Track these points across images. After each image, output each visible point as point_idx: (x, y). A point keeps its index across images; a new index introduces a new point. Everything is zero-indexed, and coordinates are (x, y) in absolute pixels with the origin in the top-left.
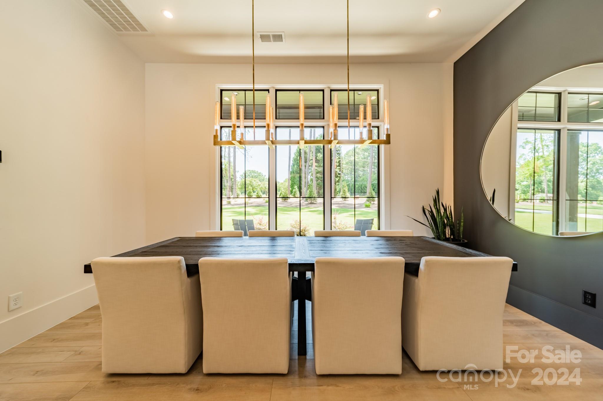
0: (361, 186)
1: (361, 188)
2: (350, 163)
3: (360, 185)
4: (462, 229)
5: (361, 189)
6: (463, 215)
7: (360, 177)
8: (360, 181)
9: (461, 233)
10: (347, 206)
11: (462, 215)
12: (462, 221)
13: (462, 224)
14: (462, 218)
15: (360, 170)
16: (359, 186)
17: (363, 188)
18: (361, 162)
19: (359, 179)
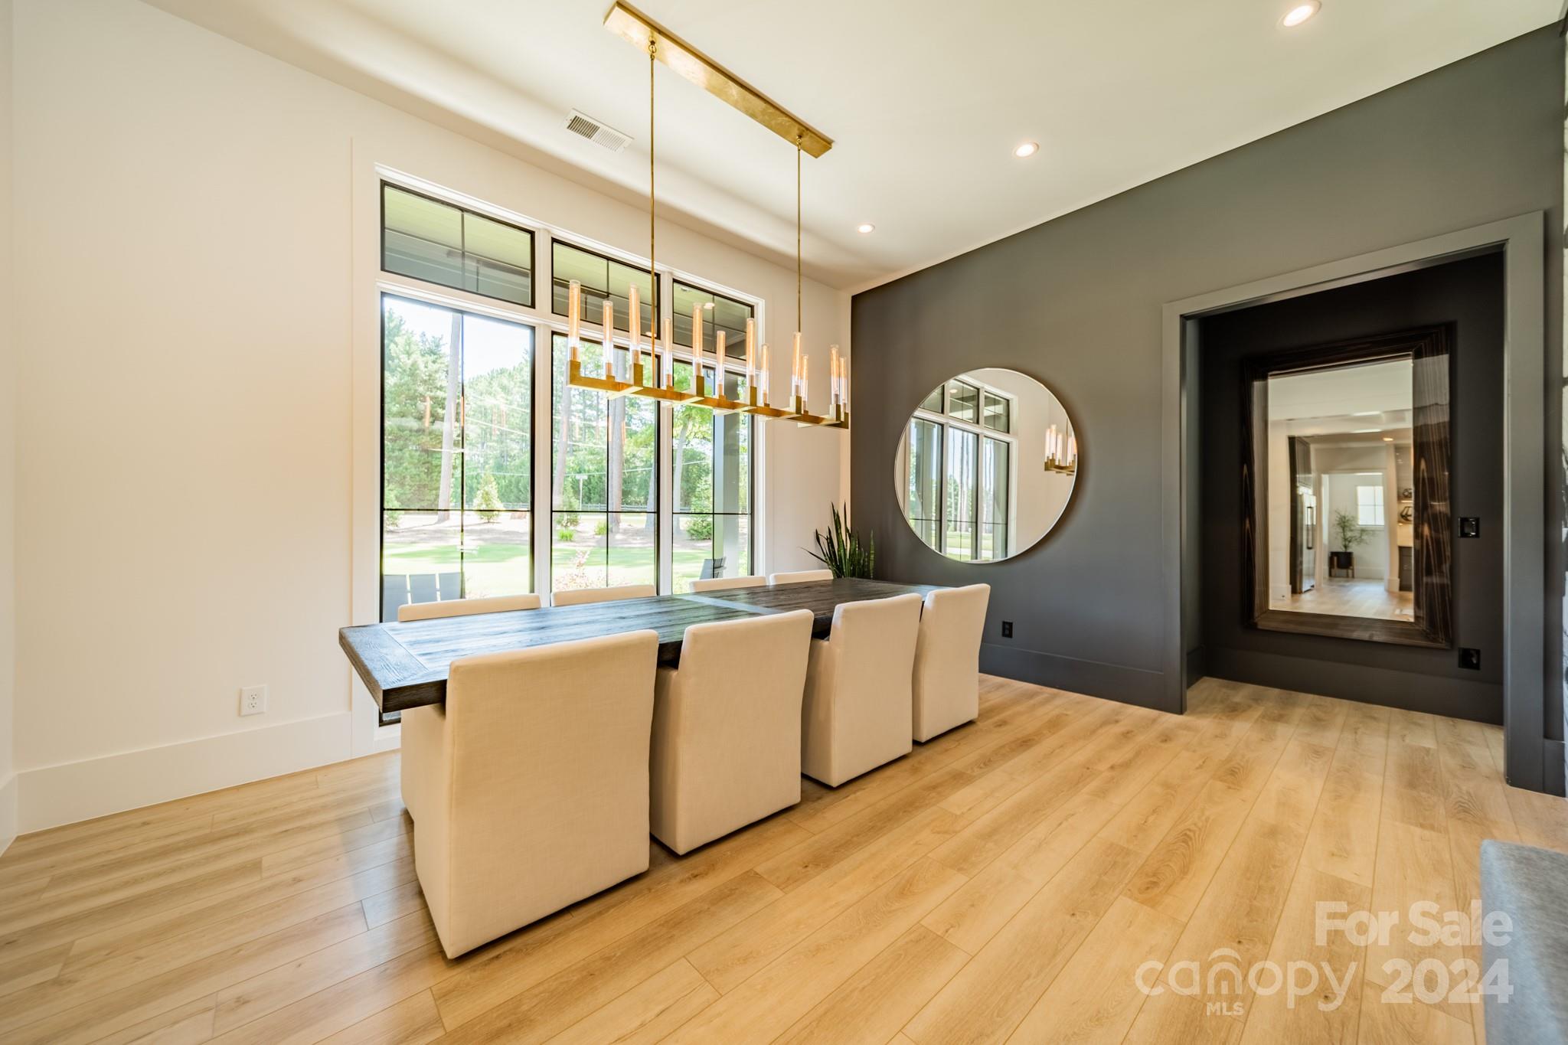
0: (518, 482)
1: (517, 487)
2: (481, 412)
3: (513, 480)
4: (872, 564)
5: (515, 490)
6: (874, 542)
7: (513, 458)
8: (513, 468)
9: (872, 572)
10: (503, 536)
11: (872, 543)
12: (872, 552)
13: (872, 556)
14: (872, 548)
15: (513, 436)
16: (510, 481)
17: (522, 489)
18: (515, 415)
19: (511, 462)
